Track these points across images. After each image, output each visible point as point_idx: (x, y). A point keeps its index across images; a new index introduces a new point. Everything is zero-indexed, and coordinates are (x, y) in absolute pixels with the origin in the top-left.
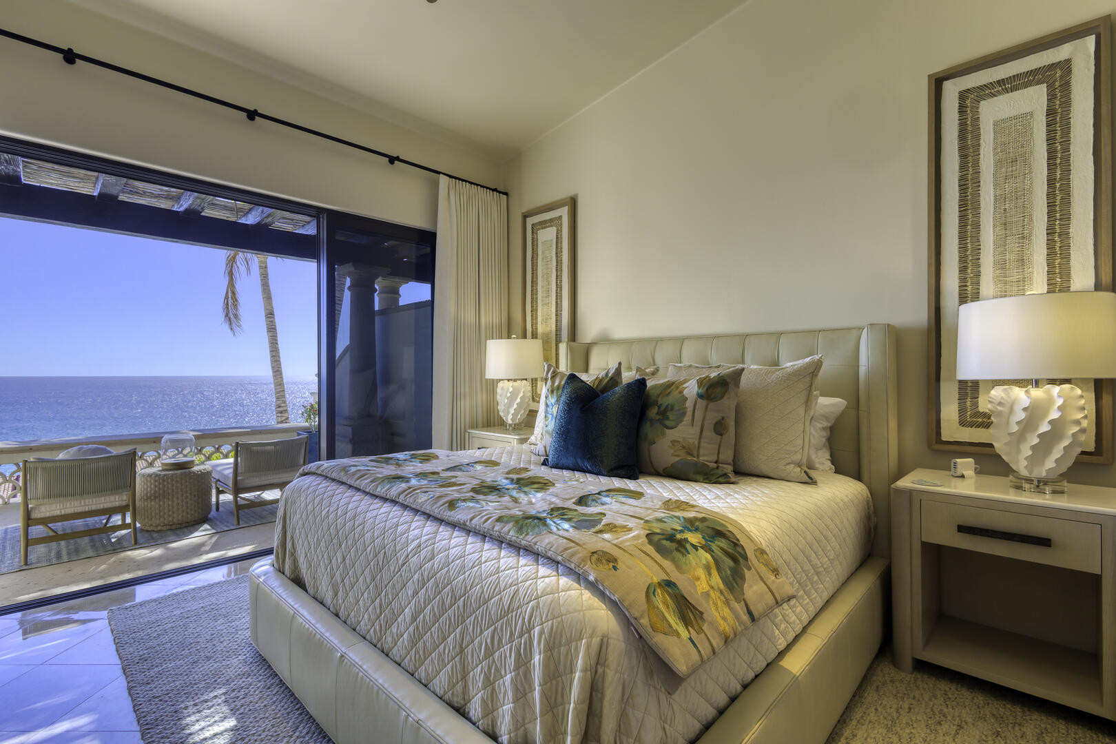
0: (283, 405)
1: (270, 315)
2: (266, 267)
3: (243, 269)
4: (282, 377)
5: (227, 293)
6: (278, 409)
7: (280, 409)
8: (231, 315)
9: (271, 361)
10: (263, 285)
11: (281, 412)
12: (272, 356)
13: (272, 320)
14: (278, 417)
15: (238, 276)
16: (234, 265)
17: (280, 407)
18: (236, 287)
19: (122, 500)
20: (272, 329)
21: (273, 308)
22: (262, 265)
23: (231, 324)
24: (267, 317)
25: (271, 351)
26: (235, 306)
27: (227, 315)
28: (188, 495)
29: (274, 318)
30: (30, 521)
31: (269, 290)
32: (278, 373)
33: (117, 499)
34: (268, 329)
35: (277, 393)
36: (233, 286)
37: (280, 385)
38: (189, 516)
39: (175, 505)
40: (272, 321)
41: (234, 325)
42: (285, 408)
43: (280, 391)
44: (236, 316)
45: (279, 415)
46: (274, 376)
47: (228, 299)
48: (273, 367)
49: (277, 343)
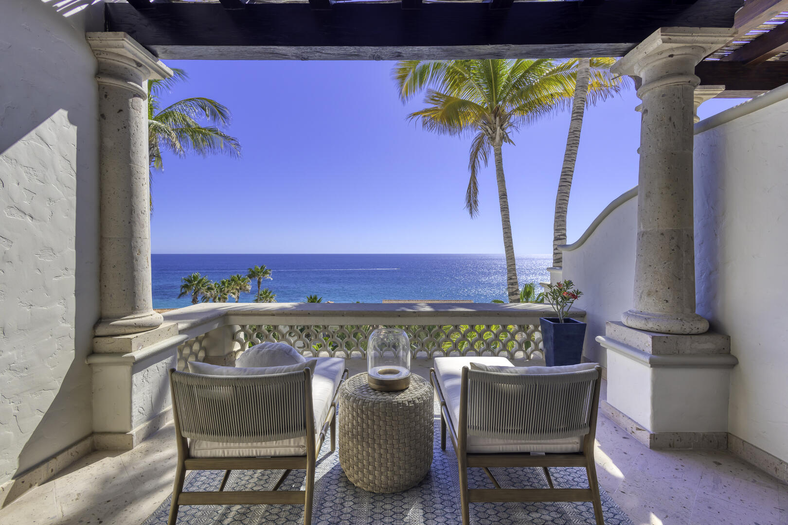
0: (513, 277)
1: (503, 196)
2: (500, 154)
3: (482, 162)
4: (513, 252)
5: (470, 184)
6: (509, 281)
7: (512, 281)
8: (472, 201)
9: (504, 237)
10: (498, 170)
11: (512, 284)
12: (505, 233)
13: (505, 200)
14: (509, 288)
15: (478, 168)
16: (476, 159)
17: (511, 279)
18: (477, 178)
19: (299, 446)
20: (505, 209)
21: (506, 189)
22: (497, 152)
23: (471, 209)
24: (501, 198)
25: (503, 229)
26: (476, 193)
27: (469, 202)
28: (395, 442)
29: (506, 198)
30: (188, 462)
31: (503, 174)
32: (510, 248)
33: (292, 444)
34: (501, 208)
35: (509, 266)
36: (475, 177)
37: (511, 259)
38: (396, 478)
39: (376, 456)
40: (505, 202)
41: (473, 210)
42: (515, 281)
43: (512, 265)
44: (476, 202)
45: (510, 286)
46: (507, 251)
47: (470, 188)
48: (505, 243)
49: (509, 221)
